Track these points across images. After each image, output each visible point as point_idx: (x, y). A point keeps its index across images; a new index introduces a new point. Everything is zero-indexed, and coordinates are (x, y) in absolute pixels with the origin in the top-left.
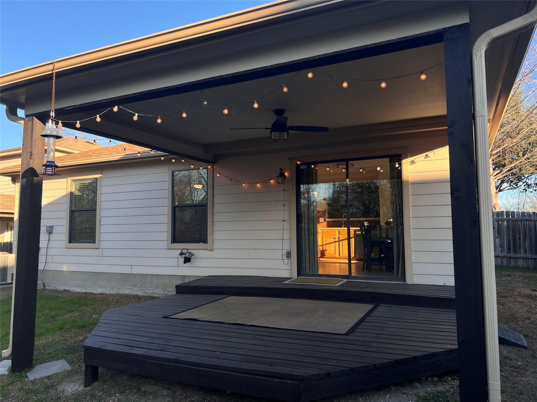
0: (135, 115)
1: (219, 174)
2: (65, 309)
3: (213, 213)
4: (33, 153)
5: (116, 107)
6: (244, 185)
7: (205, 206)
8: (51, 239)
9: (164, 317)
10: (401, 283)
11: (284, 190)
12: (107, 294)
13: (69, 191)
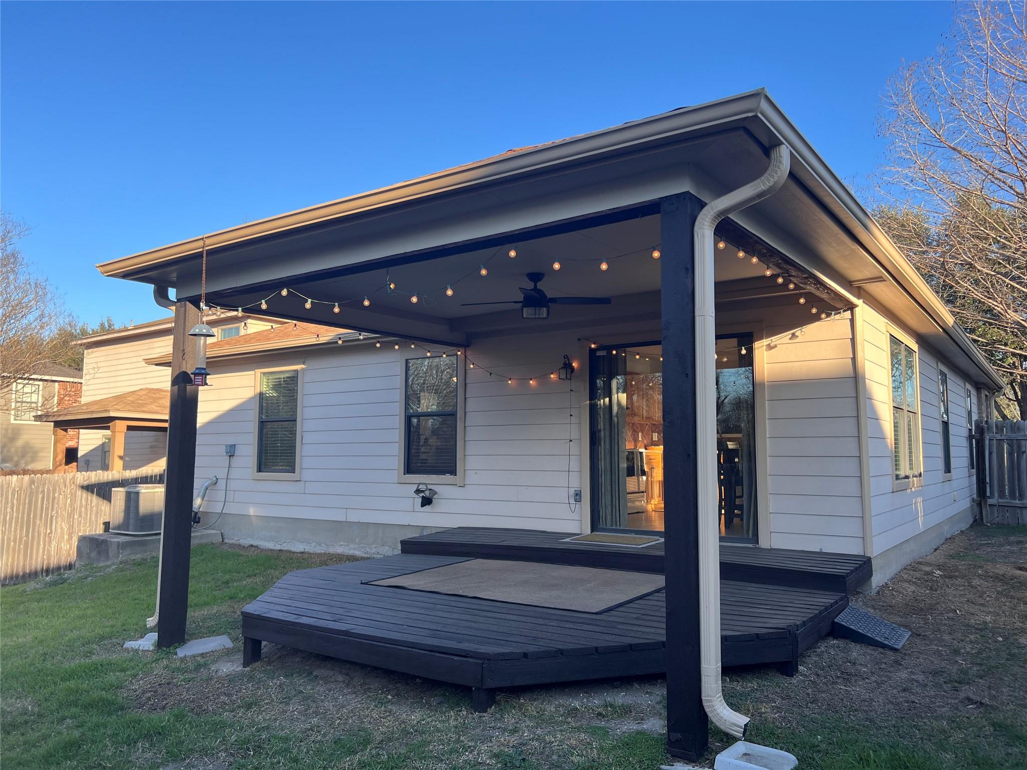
0: (307, 301)
1: (473, 364)
2: (245, 572)
3: (465, 427)
4: (186, 351)
5: (285, 290)
6: (510, 382)
7: (454, 415)
8: (233, 465)
9: (362, 583)
10: (751, 546)
11: (572, 390)
12: (310, 553)
13: (258, 391)
